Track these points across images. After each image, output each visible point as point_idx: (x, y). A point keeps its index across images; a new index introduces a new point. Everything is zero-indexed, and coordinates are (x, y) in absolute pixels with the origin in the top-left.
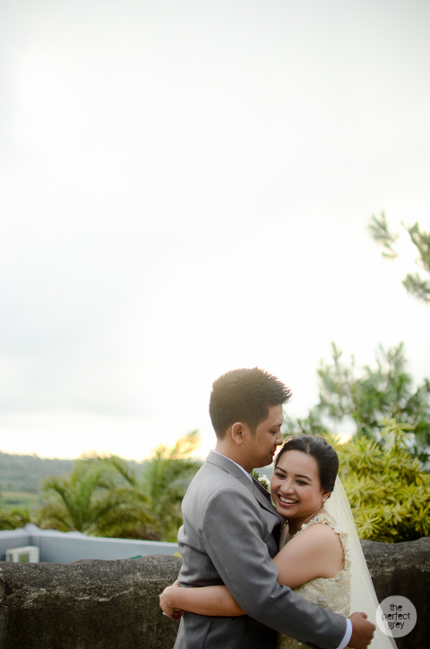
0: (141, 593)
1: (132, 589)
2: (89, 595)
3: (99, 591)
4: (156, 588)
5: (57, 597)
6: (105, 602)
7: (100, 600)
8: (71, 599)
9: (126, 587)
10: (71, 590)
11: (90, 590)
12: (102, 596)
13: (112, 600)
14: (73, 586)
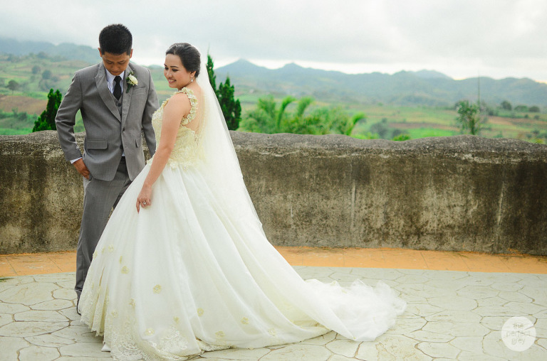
0: (305, 154)
1: (298, 151)
2: (269, 152)
3: (276, 150)
4: (315, 152)
5: (248, 151)
6: (280, 157)
7: (276, 156)
8: (257, 153)
9: (294, 150)
10: (257, 148)
11: (270, 149)
12: (277, 153)
13: (284, 156)
14: (258, 145)
